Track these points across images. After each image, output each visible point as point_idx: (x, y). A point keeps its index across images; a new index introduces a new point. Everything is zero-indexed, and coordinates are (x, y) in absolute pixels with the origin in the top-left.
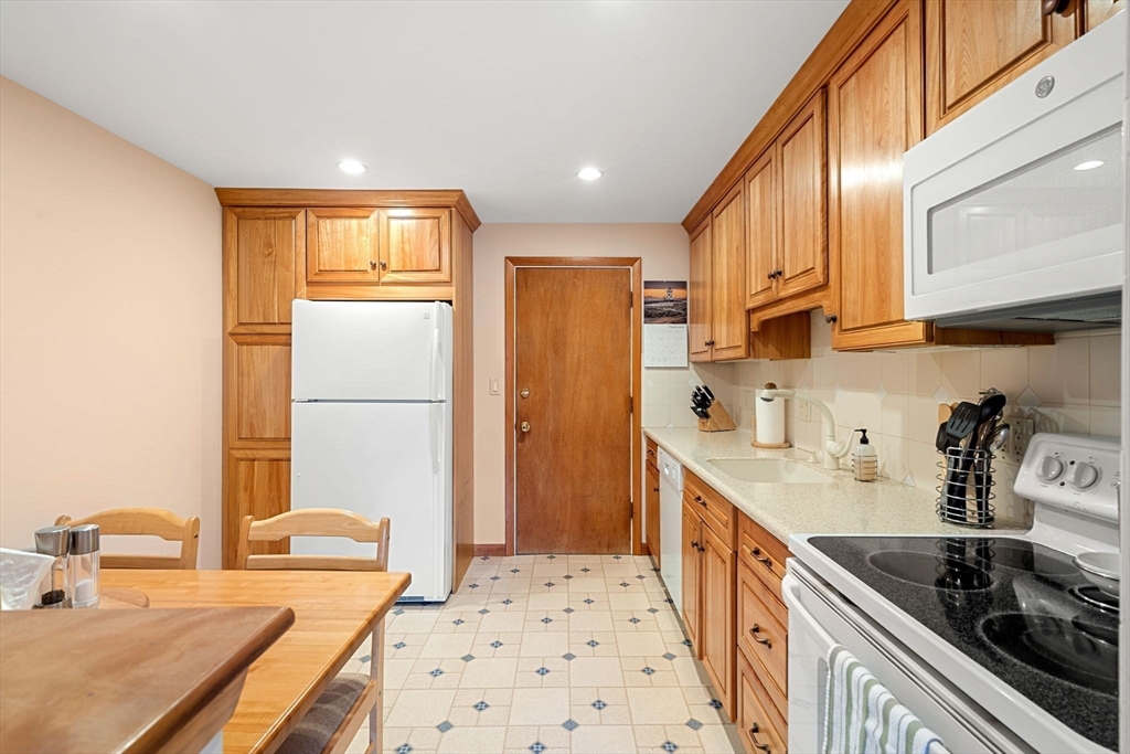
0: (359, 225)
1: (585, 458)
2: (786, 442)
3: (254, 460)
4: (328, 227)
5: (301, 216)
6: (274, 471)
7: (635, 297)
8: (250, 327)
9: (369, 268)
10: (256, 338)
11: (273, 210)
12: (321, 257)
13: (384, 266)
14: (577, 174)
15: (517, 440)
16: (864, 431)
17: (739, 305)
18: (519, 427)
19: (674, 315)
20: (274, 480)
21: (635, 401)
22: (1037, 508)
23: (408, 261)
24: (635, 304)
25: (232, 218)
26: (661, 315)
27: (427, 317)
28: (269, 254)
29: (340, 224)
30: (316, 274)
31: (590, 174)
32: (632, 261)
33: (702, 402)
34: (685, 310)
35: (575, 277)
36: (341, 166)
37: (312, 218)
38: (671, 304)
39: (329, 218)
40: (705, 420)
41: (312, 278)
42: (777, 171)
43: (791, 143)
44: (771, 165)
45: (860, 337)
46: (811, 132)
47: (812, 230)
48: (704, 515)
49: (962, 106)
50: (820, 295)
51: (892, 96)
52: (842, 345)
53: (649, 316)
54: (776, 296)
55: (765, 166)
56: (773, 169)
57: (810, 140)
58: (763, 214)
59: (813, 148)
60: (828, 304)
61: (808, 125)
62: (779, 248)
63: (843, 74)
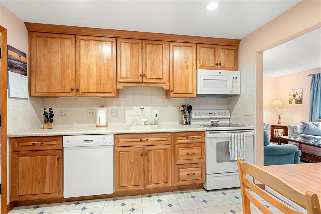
7: (3, 53)
19: (22, 70)
21: (3, 118)
26: (16, 68)
34: (26, 69)
42: (142, 48)
43: (151, 45)
44: (138, 45)
45: (180, 95)
46: (162, 48)
47: (162, 70)
48: (146, 144)
49: (204, 67)
50: (162, 85)
51: (189, 57)
52: (174, 96)
53: (11, 67)
54: (141, 81)
55: (134, 43)
56: (139, 47)
57: (161, 50)
58: (132, 56)
59: (163, 52)
60: (166, 87)
61: (160, 46)
62: (144, 69)
63: (174, 44)
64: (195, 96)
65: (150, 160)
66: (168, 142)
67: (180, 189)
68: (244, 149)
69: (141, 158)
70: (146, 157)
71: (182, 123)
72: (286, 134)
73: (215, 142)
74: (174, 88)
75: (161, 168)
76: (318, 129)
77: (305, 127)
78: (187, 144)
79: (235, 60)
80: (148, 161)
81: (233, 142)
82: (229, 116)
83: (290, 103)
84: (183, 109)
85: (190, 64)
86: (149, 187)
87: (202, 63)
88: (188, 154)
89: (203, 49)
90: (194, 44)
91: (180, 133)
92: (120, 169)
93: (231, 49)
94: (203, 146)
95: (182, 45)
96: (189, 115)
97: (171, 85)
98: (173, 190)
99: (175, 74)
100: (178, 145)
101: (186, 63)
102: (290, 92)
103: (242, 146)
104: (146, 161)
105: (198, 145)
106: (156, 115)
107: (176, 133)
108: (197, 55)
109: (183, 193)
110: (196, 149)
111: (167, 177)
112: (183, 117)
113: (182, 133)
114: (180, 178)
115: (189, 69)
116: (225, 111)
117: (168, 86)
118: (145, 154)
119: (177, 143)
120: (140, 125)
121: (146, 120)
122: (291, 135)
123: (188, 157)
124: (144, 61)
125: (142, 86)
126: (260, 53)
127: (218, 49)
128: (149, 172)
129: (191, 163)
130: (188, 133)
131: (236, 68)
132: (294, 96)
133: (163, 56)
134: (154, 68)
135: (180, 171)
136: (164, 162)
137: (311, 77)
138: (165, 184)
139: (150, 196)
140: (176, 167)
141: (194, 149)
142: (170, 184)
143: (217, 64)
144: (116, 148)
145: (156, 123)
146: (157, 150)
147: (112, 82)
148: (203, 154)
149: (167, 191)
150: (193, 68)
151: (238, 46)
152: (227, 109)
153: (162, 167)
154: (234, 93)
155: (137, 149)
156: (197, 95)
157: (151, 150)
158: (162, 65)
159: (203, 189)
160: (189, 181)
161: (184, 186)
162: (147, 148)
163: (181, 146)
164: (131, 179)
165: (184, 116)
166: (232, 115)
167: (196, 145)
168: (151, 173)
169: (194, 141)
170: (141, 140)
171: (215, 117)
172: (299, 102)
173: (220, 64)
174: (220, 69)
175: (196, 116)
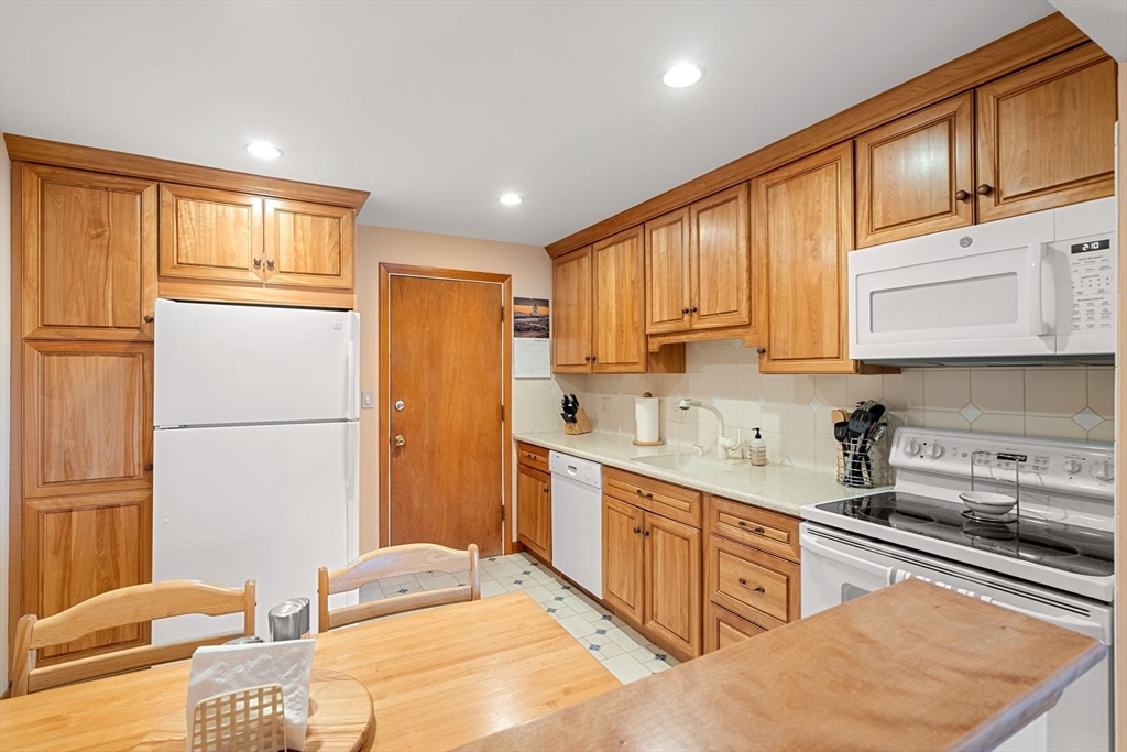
0: (237, 213)
1: (461, 467)
2: (660, 440)
3: (71, 511)
4: (193, 211)
5: (150, 193)
6: (107, 521)
7: (506, 312)
8: (64, 331)
9: (250, 265)
10: (77, 346)
11: (105, 178)
12: (182, 245)
13: (271, 265)
14: (498, 200)
15: (392, 455)
16: (758, 429)
17: (636, 329)
18: (393, 441)
19: (539, 330)
20: (107, 533)
21: (506, 410)
22: (898, 472)
23: (302, 263)
24: (506, 319)
25: (32, 181)
26: (528, 330)
27: (338, 328)
28: (98, 236)
29: (210, 209)
30: (174, 267)
31: (511, 200)
32: (505, 278)
33: (570, 409)
34: (548, 325)
35: (451, 289)
36: (250, 149)
37: (167, 196)
38: (537, 320)
39: (193, 199)
40: (572, 424)
41: (166, 271)
42: (690, 230)
43: (709, 213)
44: (682, 223)
46: (735, 210)
48: (649, 505)
50: (740, 331)
51: (824, 207)
52: (773, 370)
53: (519, 330)
55: (674, 222)
56: (684, 227)
57: (733, 215)
58: (671, 260)
59: (737, 223)
60: (751, 338)
61: (730, 204)
62: (694, 291)
63: (772, 178)
64: (851, 368)
65: (655, 554)
66: (690, 520)
70: (647, 541)
74: (772, 339)
86: (652, 625)
87: (879, 216)
90: (846, 144)
94: (792, 575)
97: (761, 330)
99: (774, 289)
101: (811, 236)
115: (824, 259)
117: (756, 333)
121: (728, 443)
124: (694, 265)
129: (751, 619)
130: (744, 508)
133: (737, 235)
135: (721, 628)
139: (661, 657)
143: (963, 197)
146: (668, 532)
154: (1078, 344)
157: (658, 528)
169: (762, 542)
170: (639, 492)
175: (911, 456)
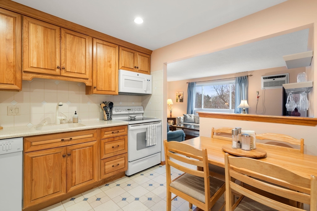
42: (61, 37)
43: (72, 36)
44: (55, 32)
45: (103, 92)
46: (85, 42)
47: (84, 65)
48: (70, 143)
49: (125, 68)
50: (84, 80)
51: (112, 57)
52: (97, 93)
54: (59, 74)
55: (49, 28)
56: (56, 34)
57: (84, 43)
58: (47, 43)
59: (86, 47)
60: (88, 83)
61: (83, 39)
62: (63, 61)
63: (98, 41)
64: (117, 93)
65: (74, 160)
66: (94, 139)
67: (105, 183)
68: (156, 136)
69: (62, 160)
70: (69, 158)
71: (104, 120)
72: (175, 123)
73: (135, 133)
74: (98, 84)
75: (87, 166)
76: (191, 119)
77: (185, 118)
78: (112, 138)
79: (148, 66)
80: (72, 162)
81: (149, 132)
82: (143, 112)
83: (177, 101)
84: (105, 106)
85: (113, 63)
86: (72, 189)
87: (123, 64)
88: (113, 147)
89: (124, 51)
90: (117, 45)
91: (106, 129)
92: (33, 178)
93: (146, 57)
94: (126, 138)
95: (106, 44)
96: (111, 112)
97: (94, 81)
98: (98, 185)
99: (98, 71)
100: (104, 140)
101: (109, 62)
102: (177, 93)
103: (154, 135)
104: (69, 162)
105: (121, 137)
106: (76, 112)
107: (102, 129)
108: (119, 56)
109: (108, 185)
110: (120, 141)
111: (93, 174)
112: (105, 114)
113: (108, 128)
114: (106, 171)
115: (112, 68)
116: (140, 107)
117: (91, 82)
118: (68, 155)
119: (103, 138)
120: (54, 124)
121: (63, 118)
122: (178, 124)
123: (113, 150)
124: (63, 52)
125: (59, 80)
126: (166, 64)
127: (136, 55)
128: (72, 173)
129: (116, 155)
130: (113, 128)
131: (149, 72)
132: (179, 96)
133: (86, 50)
134: (75, 62)
135: (106, 164)
136: (90, 159)
137: (188, 84)
138: (91, 181)
139: (73, 199)
140: (102, 161)
141: (119, 142)
142: (96, 180)
143: (135, 67)
144: (27, 155)
145: (75, 121)
146: (82, 148)
147: (14, 71)
148: (126, 146)
149: (92, 188)
150: (115, 68)
151: (150, 55)
152: (141, 105)
153: (88, 164)
154: (148, 93)
155: (58, 150)
156: (119, 93)
157: (75, 149)
158: (84, 59)
159: (125, 176)
160: (114, 172)
161: (108, 178)
162: (70, 148)
163: (107, 140)
164: (49, 187)
165: (106, 112)
166: (145, 111)
167: (120, 138)
168: (75, 173)
169: (118, 134)
170: (63, 140)
171: (132, 112)
172: (182, 100)
173: (138, 68)
174: (137, 72)
175: (117, 112)
